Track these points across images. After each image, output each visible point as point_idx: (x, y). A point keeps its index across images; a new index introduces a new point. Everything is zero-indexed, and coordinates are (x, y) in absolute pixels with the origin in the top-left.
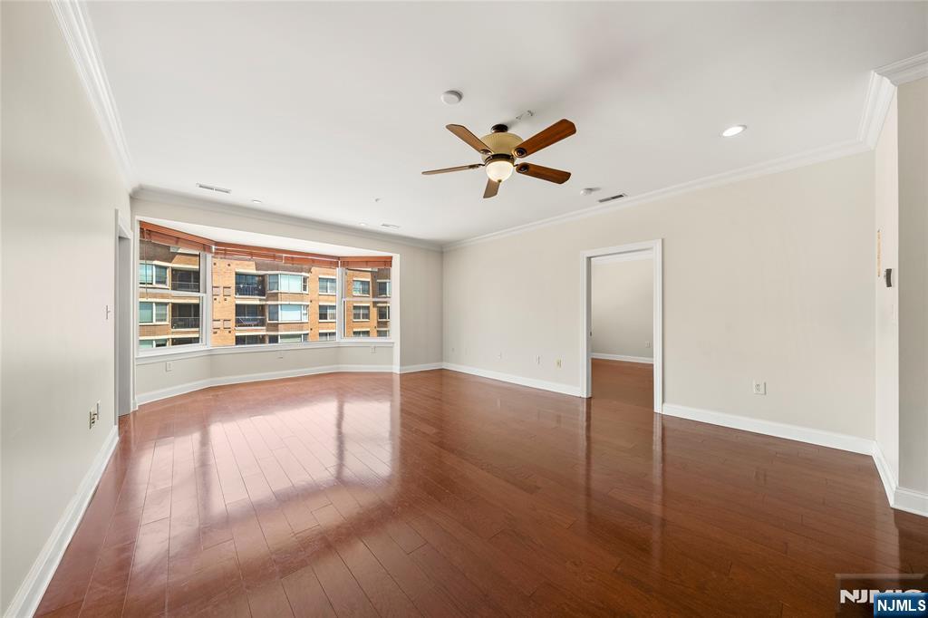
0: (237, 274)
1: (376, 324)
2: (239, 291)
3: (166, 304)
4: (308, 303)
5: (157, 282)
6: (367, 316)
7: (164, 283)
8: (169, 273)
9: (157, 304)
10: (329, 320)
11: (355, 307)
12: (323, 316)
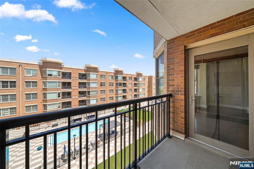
0: (79, 74)
1: (115, 87)
2: (80, 78)
3: (60, 82)
4: (98, 82)
5: (58, 76)
6: (113, 85)
7: (60, 76)
8: (61, 73)
9: (58, 82)
10: (103, 87)
11: (110, 83)
12: (101, 85)
